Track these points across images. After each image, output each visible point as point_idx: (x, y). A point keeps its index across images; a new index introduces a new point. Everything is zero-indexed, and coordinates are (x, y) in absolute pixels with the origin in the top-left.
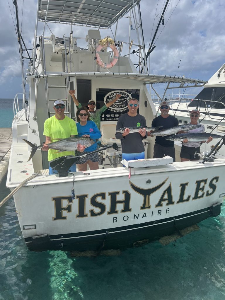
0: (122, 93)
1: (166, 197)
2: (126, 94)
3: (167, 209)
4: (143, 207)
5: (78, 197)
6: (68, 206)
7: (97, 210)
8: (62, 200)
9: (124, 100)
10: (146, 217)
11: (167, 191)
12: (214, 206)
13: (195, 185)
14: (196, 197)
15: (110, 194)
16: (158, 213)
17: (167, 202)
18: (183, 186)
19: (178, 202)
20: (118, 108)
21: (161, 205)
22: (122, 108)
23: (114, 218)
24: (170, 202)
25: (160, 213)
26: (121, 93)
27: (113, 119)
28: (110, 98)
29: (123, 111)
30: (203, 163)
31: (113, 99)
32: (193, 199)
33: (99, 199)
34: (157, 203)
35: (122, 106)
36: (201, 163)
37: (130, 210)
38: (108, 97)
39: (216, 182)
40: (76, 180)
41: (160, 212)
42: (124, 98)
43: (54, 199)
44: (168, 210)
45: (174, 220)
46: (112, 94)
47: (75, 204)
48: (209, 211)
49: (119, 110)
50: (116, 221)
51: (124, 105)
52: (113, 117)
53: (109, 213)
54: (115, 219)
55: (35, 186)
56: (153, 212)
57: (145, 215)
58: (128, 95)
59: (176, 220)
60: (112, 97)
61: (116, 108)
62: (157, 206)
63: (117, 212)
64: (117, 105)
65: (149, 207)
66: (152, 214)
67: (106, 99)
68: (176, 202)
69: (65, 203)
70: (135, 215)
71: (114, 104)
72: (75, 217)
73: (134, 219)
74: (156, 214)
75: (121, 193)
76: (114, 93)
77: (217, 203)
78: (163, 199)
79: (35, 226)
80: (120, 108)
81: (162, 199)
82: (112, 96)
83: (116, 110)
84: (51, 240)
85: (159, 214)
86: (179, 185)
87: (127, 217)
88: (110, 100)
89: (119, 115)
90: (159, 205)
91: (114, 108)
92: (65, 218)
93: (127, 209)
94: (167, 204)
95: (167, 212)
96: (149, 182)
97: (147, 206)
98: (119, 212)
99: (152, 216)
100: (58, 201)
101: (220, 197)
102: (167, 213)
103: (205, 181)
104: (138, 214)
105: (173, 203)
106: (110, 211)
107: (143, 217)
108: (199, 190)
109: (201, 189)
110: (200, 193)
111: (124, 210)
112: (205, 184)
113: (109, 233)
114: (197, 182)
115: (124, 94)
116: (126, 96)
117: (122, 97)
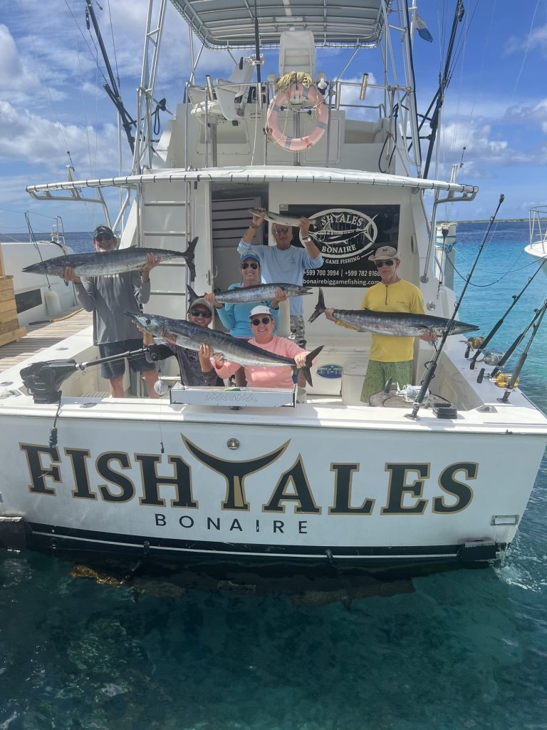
0: (348, 216)
1: (290, 489)
2: (360, 217)
3: (300, 523)
4: (229, 504)
5: (68, 452)
6: (53, 468)
7: (116, 490)
8: (39, 452)
9: (356, 233)
10: (241, 530)
11: (291, 477)
12: (468, 545)
13: (386, 477)
14: (394, 506)
15: (139, 457)
16: (275, 527)
17: (297, 503)
18: (344, 474)
19: (333, 511)
20: (335, 254)
21: (281, 509)
22: (348, 253)
23: (157, 515)
24: (307, 505)
25: (279, 528)
26: (346, 214)
27: (322, 282)
29: (349, 261)
30: (414, 416)
31: (324, 230)
32: (385, 511)
33: (115, 465)
34: (267, 501)
35: (349, 249)
36: (407, 416)
37: (194, 505)
39: (467, 479)
41: (279, 524)
42: (355, 227)
43: (24, 447)
44: (303, 525)
45: (328, 557)
46: (321, 217)
47: (66, 466)
48: (455, 555)
49: (340, 259)
50: (165, 523)
51: (353, 247)
52: (322, 278)
53: (144, 502)
54: (162, 518)
56: (258, 521)
57: (236, 525)
58: (365, 219)
59: (334, 556)
61: (331, 253)
62: (267, 508)
63: (161, 503)
64: (335, 246)
65: (245, 507)
66: (258, 525)
68: (325, 510)
69: (46, 461)
70: (209, 519)
71: (326, 243)
72: (71, 494)
73: (209, 528)
74: (267, 527)
75: (165, 460)
76: (328, 217)
77: (488, 539)
78: (283, 494)
80: (343, 253)
81: (279, 495)
82: (321, 222)
83: (329, 259)
84: (34, 532)
85: (277, 529)
86: (329, 467)
87: (190, 523)
88: (316, 233)
89: (340, 273)
90: (274, 506)
91: (326, 253)
92: (51, 492)
93: (185, 499)
94: (298, 510)
95: (303, 530)
96: (233, 444)
97: (238, 503)
98: (168, 503)
99: (258, 531)
100: (32, 453)
101: (493, 524)
102: (300, 532)
103: (423, 470)
104: (218, 519)
105: (317, 510)
106: (145, 498)
107: (231, 529)
108: (403, 492)
109: (408, 489)
110: (409, 500)
111: (178, 500)
112: (422, 476)
113: (151, 547)
114: (390, 466)
115: (354, 217)
116: (361, 224)
117: (348, 225)
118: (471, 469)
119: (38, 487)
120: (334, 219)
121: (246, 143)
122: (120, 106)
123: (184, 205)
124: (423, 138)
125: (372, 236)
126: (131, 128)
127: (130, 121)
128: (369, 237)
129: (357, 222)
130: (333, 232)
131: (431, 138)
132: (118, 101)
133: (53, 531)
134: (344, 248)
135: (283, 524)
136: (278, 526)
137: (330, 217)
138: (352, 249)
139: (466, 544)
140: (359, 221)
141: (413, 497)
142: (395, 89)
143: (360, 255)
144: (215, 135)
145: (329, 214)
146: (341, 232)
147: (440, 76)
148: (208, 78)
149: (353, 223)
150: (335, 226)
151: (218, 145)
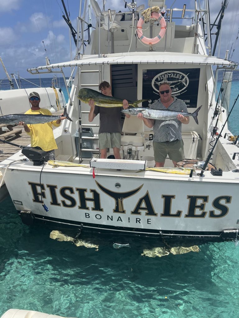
0: (175, 74)
1: (143, 205)
2: (180, 75)
3: (148, 219)
4: (117, 210)
5: (48, 186)
6: (42, 192)
7: (68, 202)
8: (36, 186)
9: (178, 82)
10: (122, 221)
11: (143, 200)
13: (188, 201)
14: (191, 214)
15: (78, 189)
16: (137, 221)
17: (146, 211)
18: (168, 199)
19: (162, 215)
21: (139, 213)
22: (174, 92)
23: (86, 213)
24: (151, 211)
25: (139, 221)
26: (174, 73)
28: (159, 80)
30: (201, 174)
31: (163, 81)
32: (187, 216)
33: (68, 192)
34: (133, 209)
36: (198, 174)
37: (101, 210)
38: (157, 80)
39: (226, 203)
40: (44, 170)
42: (178, 79)
43: (30, 183)
44: (149, 220)
45: (160, 234)
46: (162, 75)
47: (47, 192)
50: (89, 217)
51: (177, 89)
53: (80, 208)
54: (88, 215)
55: (12, 170)
56: (129, 218)
57: (120, 219)
58: (183, 76)
59: (163, 234)
60: (162, 79)
62: (133, 213)
63: (88, 209)
65: (124, 212)
66: (129, 220)
67: (155, 82)
68: (159, 215)
69: (39, 189)
70: (108, 216)
72: (50, 203)
73: (108, 220)
74: (133, 220)
75: (88, 191)
76: (165, 75)
77: (235, 229)
78: (140, 207)
79: (21, 202)
81: (138, 207)
82: (162, 77)
84: (35, 218)
86: (161, 196)
87: (100, 218)
88: (160, 83)
90: (136, 212)
92: (42, 202)
93: (98, 207)
94: (147, 214)
95: (149, 222)
96: (118, 185)
97: (120, 210)
98: (90, 209)
99: (129, 222)
100: (33, 186)
101: (238, 223)
102: (148, 223)
103: (205, 199)
104: (112, 216)
105: (155, 215)
106: (81, 206)
107: (118, 221)
108: (195, 208)
109: (198, 207)
110: (198, 212)
111: (95, 208)
112: (204, 201)
113: (84, 226)
114: (189, 197)
115: (178, 75)
116: (181, 78)
117: (175, 78)
118: (228, 199)
119: (36, 200)
120: (168, 76)
121: (128, 40)
122: (70, 25)
123: (98, 72)
124: (213, 34)
125: (186, 84)
126: (75, 36)
127: (75, 32)
128: (185, 84)
129: (179, 77)
130: (168, 82)
131: (217, 34)
132: (69, 23)
133: (43, 218)
134: (173, 89)
135: (140, 220)
136: (138, 221)
137: (166, 75)
138: (176, 90)
139: (224, 231)
140: (180, 76)
141: (200, 210)
142: (199, 11)
143: (180, 92)
144: (113, 37)
145: (166, 74)
146: (171, 82)
147: (222, 3)
148: (109, 10)
149: (177, 77)
150: (169, 79)
151: (114, 41)
